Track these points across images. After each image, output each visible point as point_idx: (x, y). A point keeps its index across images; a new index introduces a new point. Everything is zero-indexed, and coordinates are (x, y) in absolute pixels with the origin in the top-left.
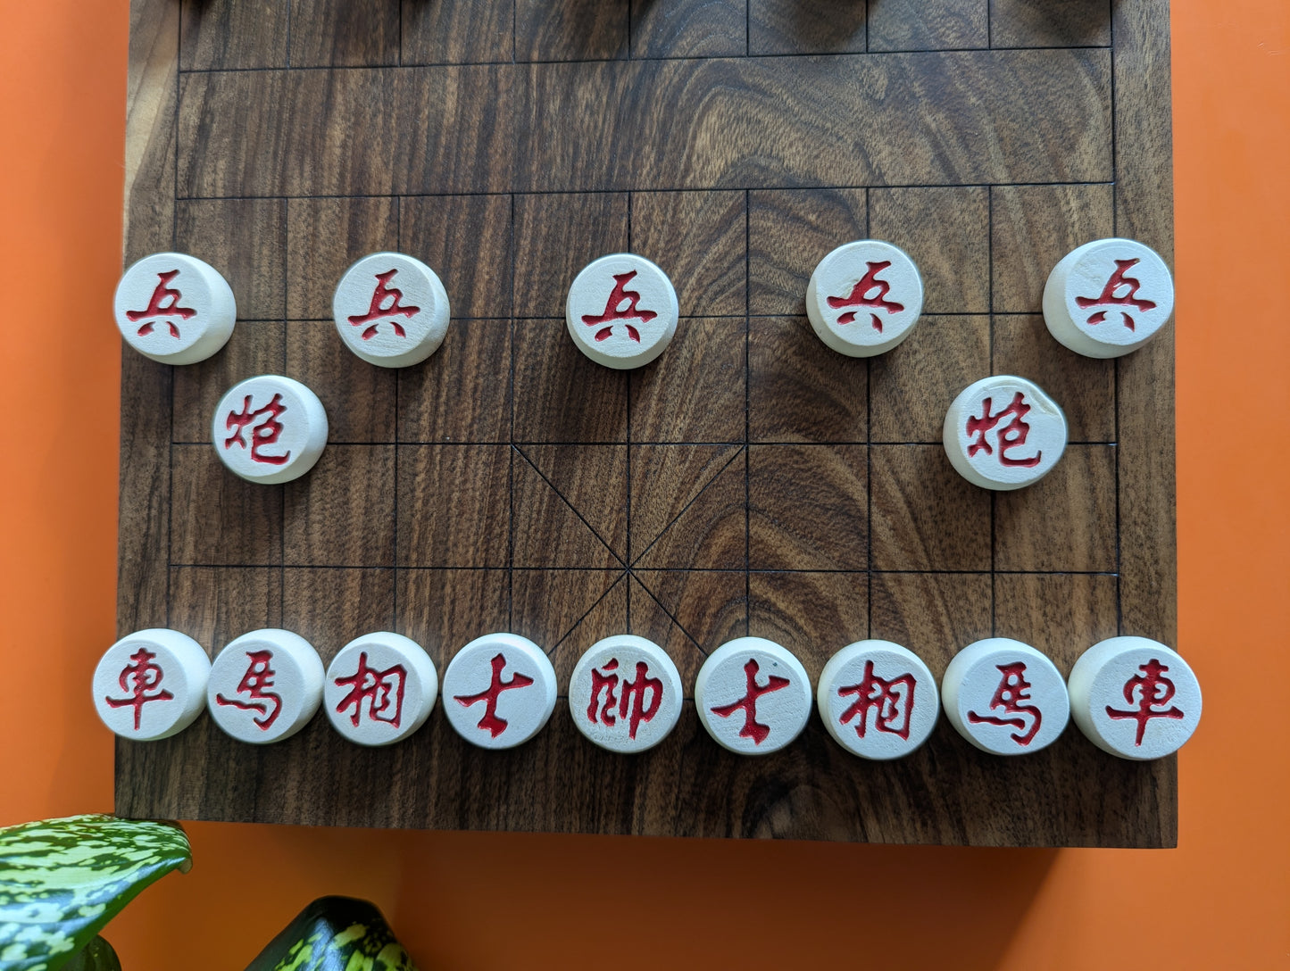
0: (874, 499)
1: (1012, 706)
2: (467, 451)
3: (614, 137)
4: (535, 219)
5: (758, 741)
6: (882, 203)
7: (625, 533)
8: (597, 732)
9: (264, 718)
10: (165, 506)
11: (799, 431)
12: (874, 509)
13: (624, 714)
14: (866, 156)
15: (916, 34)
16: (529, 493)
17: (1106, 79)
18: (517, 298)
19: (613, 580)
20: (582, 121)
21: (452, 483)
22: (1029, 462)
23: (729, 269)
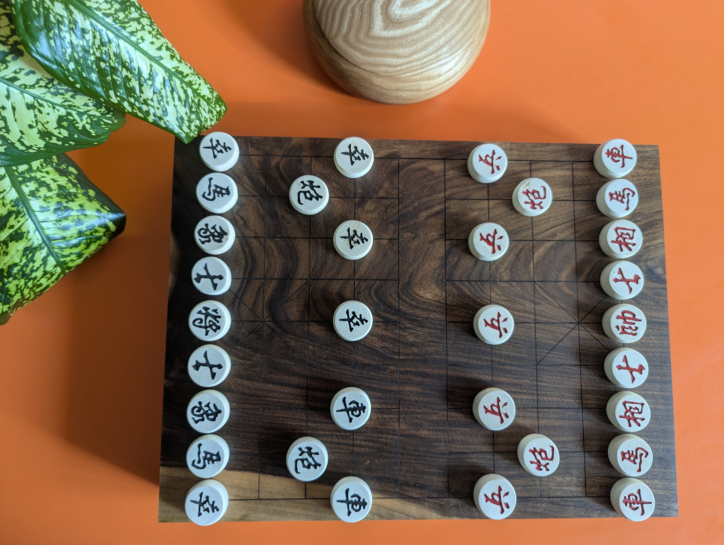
0: (551, 239)
1: (623, 197)
2: (540, 382)
3: (427, 328)
4: (456, 357)
5: (640, 279)
6: (451, 235)
7: (566, 324)
8: (641, 333)
9: (645, 454)
10: (565, 499)
11: (529, 264)
12: (554, 239)
13: (634, 324)
14: (435, 240)
15: (392, 223)
16: (553, 359)
17: (410, 160)
18: (485, 363)
19: (583, 328)
20: (421, 339)
21: (550, 387)
22: (545, 189)
23: (474, 288)
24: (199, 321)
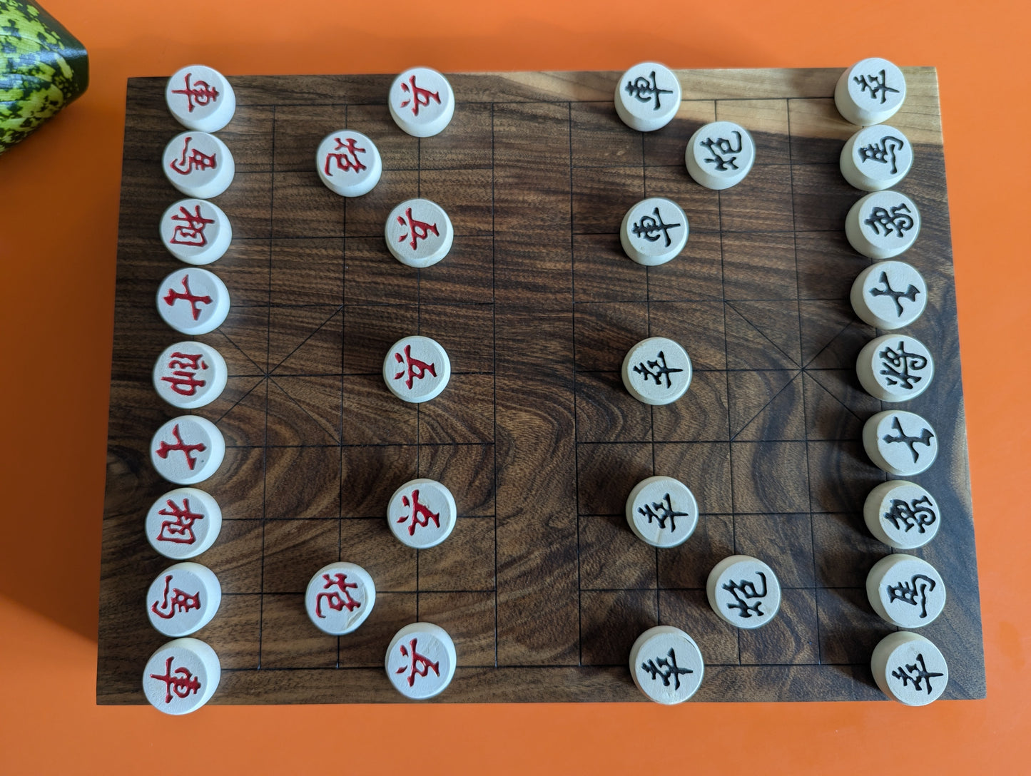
0: (307, 521)
1: (175, 601)
2: (339, 279)
3: (528, 363)
4: (478, 317)
5: (159, 452)
6: (486, 525)
7: (289, 374)
8: (166, 357)
9: (177, 165)
10: (309, 102)
11: (348, 476)
12: (301, 522)
13: (177, 373)
14: (514, 515)
15: (589, 545)
16: (314, 316)
17: (560, 662)
18: (431, 307)
19: (261, 367)
20: (537, 344)
21: (321, 271)
22: (319, 611)
23: (447, 433)
24: (916, 365)
